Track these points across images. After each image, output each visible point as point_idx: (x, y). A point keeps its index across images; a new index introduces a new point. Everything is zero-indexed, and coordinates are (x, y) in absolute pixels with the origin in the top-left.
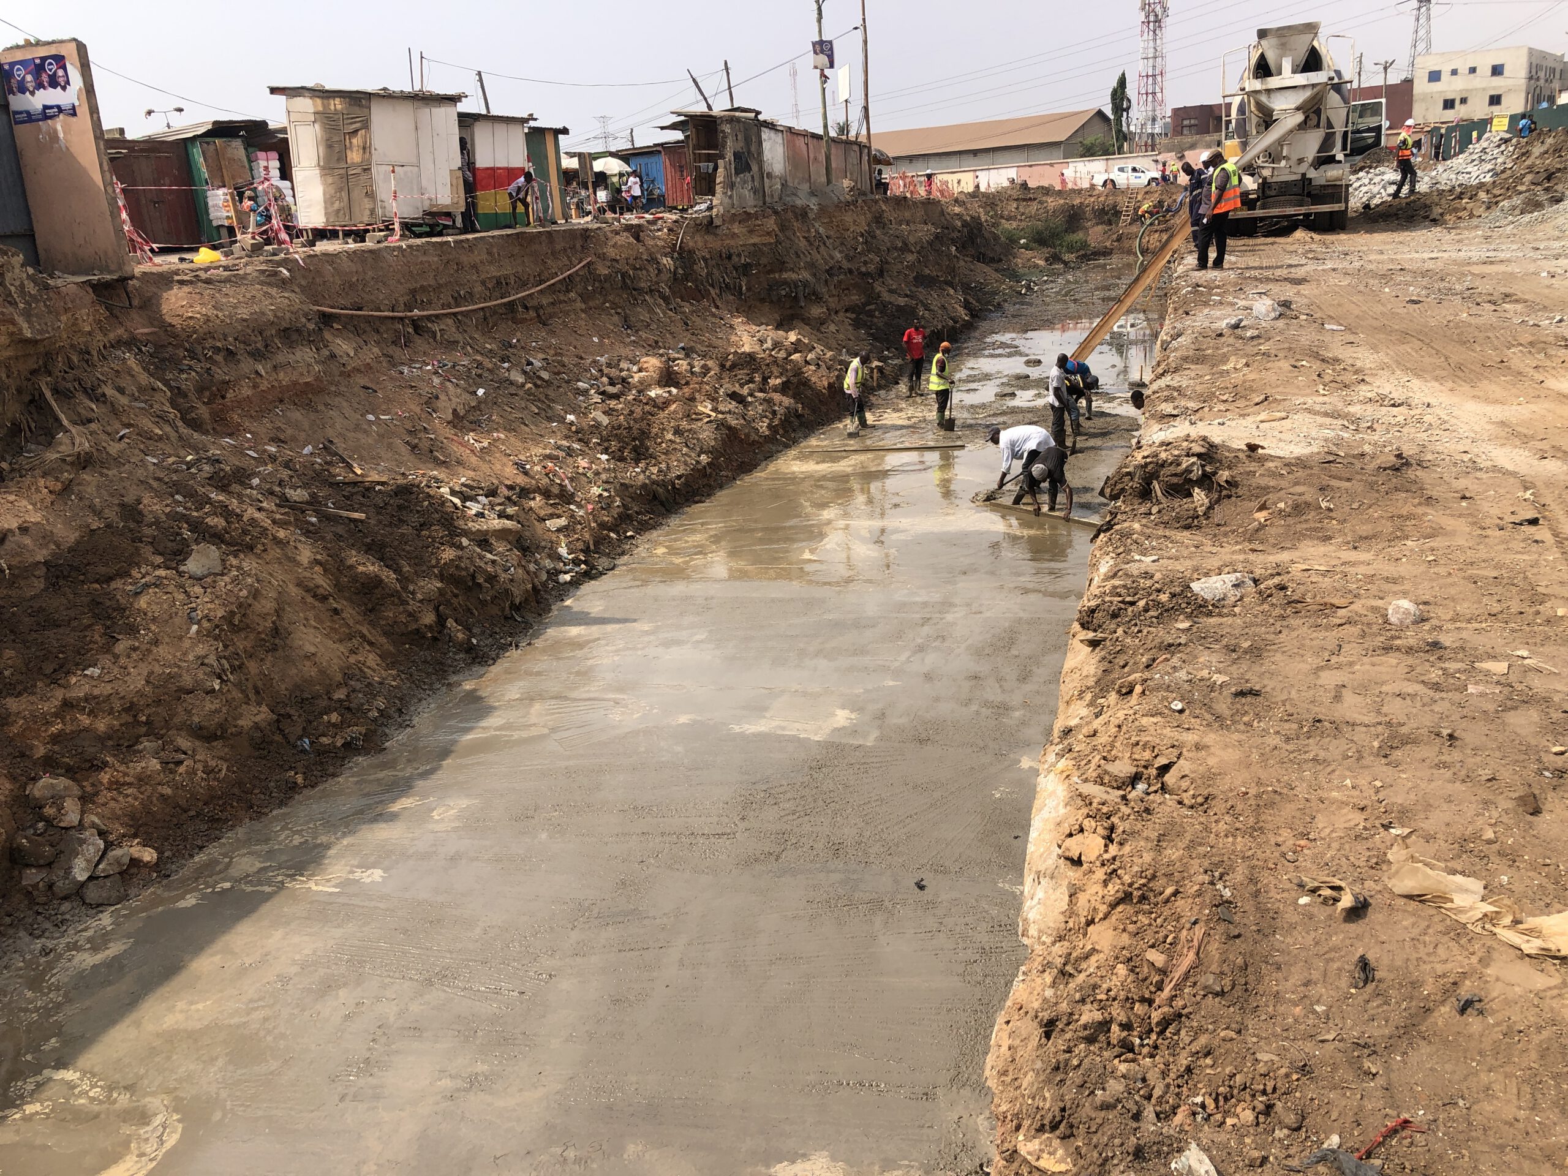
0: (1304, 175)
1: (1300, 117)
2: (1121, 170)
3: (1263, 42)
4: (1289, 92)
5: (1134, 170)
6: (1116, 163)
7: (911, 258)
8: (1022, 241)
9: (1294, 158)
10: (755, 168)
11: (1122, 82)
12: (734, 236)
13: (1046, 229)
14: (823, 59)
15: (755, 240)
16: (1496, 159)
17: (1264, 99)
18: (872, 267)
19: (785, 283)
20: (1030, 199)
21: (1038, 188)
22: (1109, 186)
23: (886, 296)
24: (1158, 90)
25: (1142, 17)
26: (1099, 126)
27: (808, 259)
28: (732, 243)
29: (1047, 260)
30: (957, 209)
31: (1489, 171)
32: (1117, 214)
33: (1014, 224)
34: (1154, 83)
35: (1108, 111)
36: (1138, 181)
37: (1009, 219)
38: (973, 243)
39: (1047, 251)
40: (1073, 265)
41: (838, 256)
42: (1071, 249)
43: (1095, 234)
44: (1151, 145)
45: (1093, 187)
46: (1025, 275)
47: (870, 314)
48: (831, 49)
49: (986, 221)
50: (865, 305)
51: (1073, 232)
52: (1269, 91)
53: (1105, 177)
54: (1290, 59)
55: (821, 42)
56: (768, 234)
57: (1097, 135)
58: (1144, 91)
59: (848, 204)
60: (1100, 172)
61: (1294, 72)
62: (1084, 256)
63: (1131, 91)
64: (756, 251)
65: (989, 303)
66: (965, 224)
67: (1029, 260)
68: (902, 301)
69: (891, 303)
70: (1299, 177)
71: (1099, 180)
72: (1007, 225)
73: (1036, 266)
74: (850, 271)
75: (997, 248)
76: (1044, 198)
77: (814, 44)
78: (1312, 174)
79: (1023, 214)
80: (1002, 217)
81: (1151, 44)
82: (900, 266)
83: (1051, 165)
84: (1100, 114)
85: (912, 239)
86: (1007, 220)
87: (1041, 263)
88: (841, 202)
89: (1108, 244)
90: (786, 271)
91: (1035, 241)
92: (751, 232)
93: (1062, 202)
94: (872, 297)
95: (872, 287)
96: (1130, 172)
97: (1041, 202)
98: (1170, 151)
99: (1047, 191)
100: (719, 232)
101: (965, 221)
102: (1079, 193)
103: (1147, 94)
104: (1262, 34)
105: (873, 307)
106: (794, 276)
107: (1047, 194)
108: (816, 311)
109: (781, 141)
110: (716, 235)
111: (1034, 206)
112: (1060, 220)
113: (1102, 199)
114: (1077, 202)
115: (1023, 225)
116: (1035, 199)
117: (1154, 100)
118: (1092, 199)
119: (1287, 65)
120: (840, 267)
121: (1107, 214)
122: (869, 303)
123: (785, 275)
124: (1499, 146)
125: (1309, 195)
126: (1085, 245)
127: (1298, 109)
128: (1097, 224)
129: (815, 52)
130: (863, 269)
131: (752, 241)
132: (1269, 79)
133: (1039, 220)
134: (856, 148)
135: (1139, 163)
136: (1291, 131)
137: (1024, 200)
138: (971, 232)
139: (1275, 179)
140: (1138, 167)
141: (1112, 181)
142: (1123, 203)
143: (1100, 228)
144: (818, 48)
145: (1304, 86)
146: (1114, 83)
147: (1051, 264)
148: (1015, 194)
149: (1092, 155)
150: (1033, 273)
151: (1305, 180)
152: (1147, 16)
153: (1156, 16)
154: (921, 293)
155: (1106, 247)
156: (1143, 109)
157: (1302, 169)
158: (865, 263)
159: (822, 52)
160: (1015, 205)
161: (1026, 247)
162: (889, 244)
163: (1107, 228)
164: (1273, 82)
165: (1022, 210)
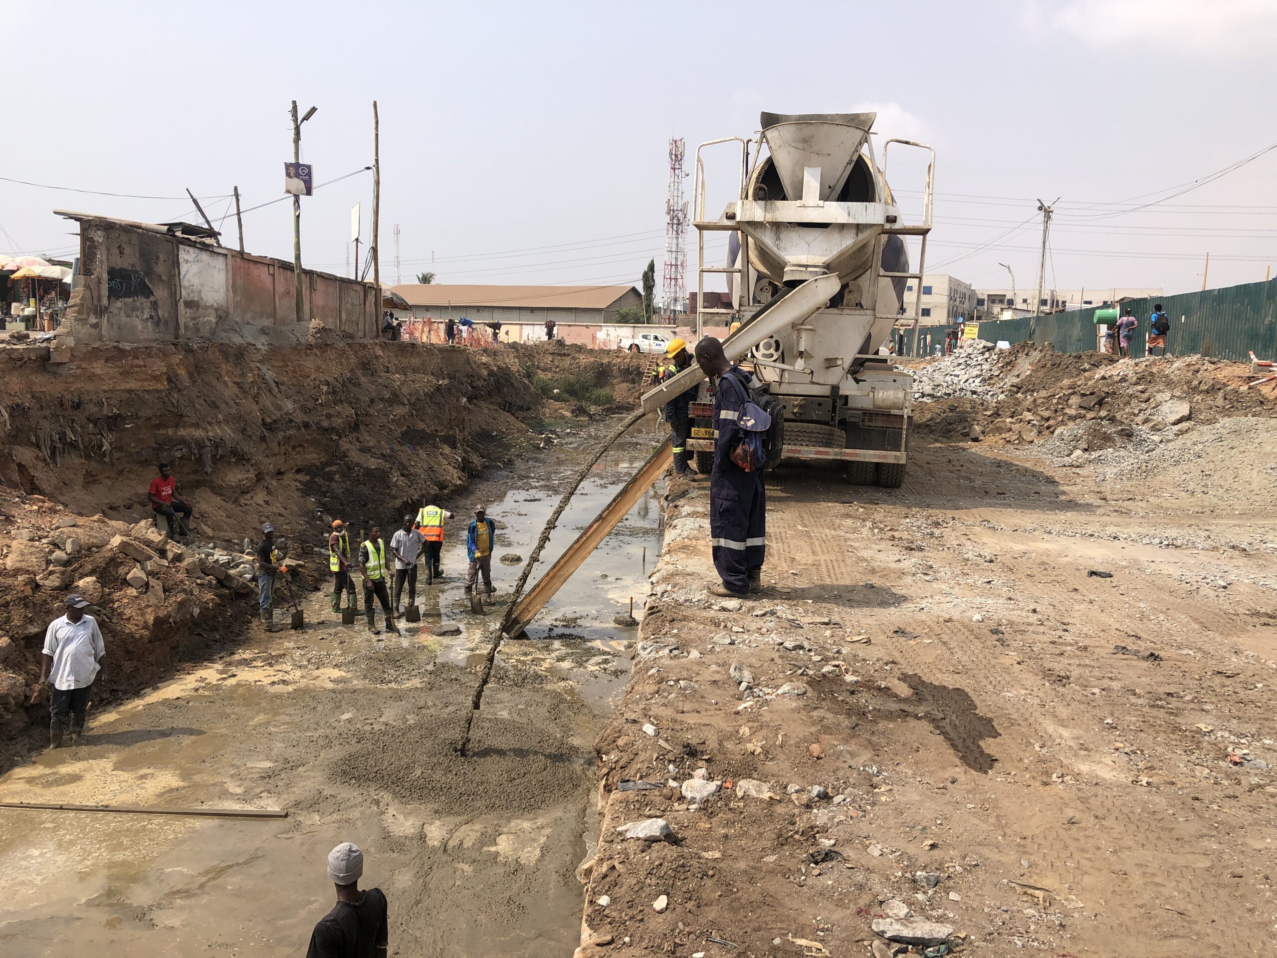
0: (835, 389)
1: (830, 286)
2: (645, 337)
3: (770, 134)
4: (815, 232)
5: (656, 338)
6: (642, 330)
7: (399, 411)
8: (555, 391)
9: (820, 355)
10: (160, 293)
11: (652, 267)
12: (92, 377)
13: (577, 382)
14: (298, 184)
15: (132, 385)
16: (981, 365)
17: (768, 239)
18: (338, 422)
19: (183, 441)
20: (564, 354)
21: (572, 345)
22: (634, 350)
23: (354, 456)
24: (679, 277)
25: (668, 219)
26: (633, 300)
27: (233, 411)
28: (89, 386)
29: (573, 412)
30: (484, 359)
31: (977, 376)
32: (640, 374)
33: (549, 375)
34: (676, 272)
35: (640, 289)
36: (658, 348)
37: (545, 370)
38: (499, 392)
39: (574, 403)
40: (597, 418)
41: (289, 406)
42: (597, 402)
43: (620, 391)
44: (673, 319)
45: (620, 349)
46: (550, 425)
47: (330, 477)
48: (309, 174)
49: (518, 371)
50: (324, 465)
51: (602, 387)
52: (777, 226)
53: (630, 342)
54: (818, 171)
55: (297, 165)
56: (155, 378)
57: (630, 307)
58: (668, 277)
59: (310, 347)
60: (627, 337)
61: (824, 197)
62: (609, 409)
63: (658, 277)
64: (133, 398)
65: (499, 459)
66: (491, 374)
67: (556, 411)
68: (373, 463)
69: (358, 465)
70: (825, 391)
71: (626, 344)
72: (542, 375)
73: (563, 417)
74: (306, 425)
75: (527, 398)
76: (577, 355)
77: (288, 166)
78: (849, 388)
79: (557, 367)
80: (538, 368)
81: (675, 241)
82: (384, 419)
83: (587, 327)
84: (634, 290)
85: (405, 390)
86: (543, 370)
87: (568, 414)
88: (300, 344)
89: (631, 400)
90: (184, 427)
91: (567, 392)
92: (125, 374)
93: (592, 359)
94: (336, 455)
95: (337, 445)
96: (652, 340)
97: (573, 358)
98: (686, 325)
99: (580, 349)
100: (63, 371)
101: (492, 370)
102: (608, 354)
103: (671, 279)
104: (769, 120)
105: (334, 468)
106: (199, 433)
107: (580, 352)
108: (235, 476)
109: (223, 266)
110: (54, 374)
111: (567, 361)
112: (590, 375)
113: (627, 360)
114: (605, 361)
115: (557, 376)
116: (569, 355)
117: (676, 285)
118: (619, 360)
119: (812, 183)
120: (291, 421)
121: (631, 373)
122: (328, 464)
123: (182, 432)
124: (983, 353)
125: (843, 424)
126: (609, 399)
127: (828, 268)
128: (623, 382)
129: (288, 175)
130: (325, 424)
131: (128, 386)
132: (779, 203)
133: (572, 374)
134: (359, 288)
135: (660, 333)
136: (818, 308)
137: (559, 355)
138: (497, 381)
139: (784, 389)
140: (659, 336)
141: (637, 345)
142: (645, 365)
143: (625, 385)
144: (292, 171)
145: (842, 227)
146: (646, 268)
147: (576, 416)
148: (551, 349)
149: (626, 322)
150: (558, 424)
151: (836, 398)
152: (672, 219)
153: (679, 220)
154: (405, 453)
155: (629, 403)
156: (667, 290)
157: (834, 376)
158: (329, 416)
159: (297, 176)
160: (550, 359)
161: (557, 398)
162: (374, 394)
163: (631, 386)
164: (786, 211)
165: (556, 363)
